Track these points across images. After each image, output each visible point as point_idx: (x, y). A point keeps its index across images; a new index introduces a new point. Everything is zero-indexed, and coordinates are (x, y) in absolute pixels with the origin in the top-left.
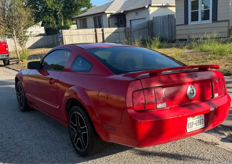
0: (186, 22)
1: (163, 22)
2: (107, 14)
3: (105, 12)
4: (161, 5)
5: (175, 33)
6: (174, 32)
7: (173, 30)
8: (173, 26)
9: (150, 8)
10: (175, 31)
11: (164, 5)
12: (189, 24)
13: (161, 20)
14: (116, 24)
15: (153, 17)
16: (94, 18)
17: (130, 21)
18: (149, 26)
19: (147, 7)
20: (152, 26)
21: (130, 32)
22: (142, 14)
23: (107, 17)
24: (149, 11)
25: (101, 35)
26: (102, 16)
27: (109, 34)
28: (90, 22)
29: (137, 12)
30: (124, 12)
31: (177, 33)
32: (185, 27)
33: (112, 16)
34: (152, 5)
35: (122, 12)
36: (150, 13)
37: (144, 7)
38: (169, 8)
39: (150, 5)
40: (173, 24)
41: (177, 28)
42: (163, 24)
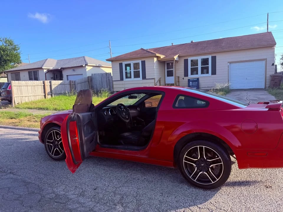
0: (122, 79)
1: (101, 78)
2: (44, 70)
3: (42, 68)
4: (95, 65)
5: (113, 87)
6: (111, 86)
7: (111, 84)
8: (111, 82)
9: (87, 67)
10: (113, 85)
11: (97, 65)
12: (124, 80)
13: (99, 76)
14: (53, 78)
15: (92, 74)
16: (29, 72)
17: (67, 76)
18: (89, 81)
19: (84, 66)
20: (91, 81)
21: (74, 85)
22: (78, 71)
23: (44, 71)
24: (86, 69)
25: (49, 86)
26: (38, 71)
27: (56, 86)
28: (24, 76)
29: (74, 69)
30: (61, 68)
31: (115, 86)
32: (121, 82)
33: (49, 71)
34: (89, 65)
35: (59, 68)
36: (87, 70)
37: (82, 66)
38: (101, 68)
39: (86, 65)
40: (111, 80)
41: (114, 83)
42: (102, 79)
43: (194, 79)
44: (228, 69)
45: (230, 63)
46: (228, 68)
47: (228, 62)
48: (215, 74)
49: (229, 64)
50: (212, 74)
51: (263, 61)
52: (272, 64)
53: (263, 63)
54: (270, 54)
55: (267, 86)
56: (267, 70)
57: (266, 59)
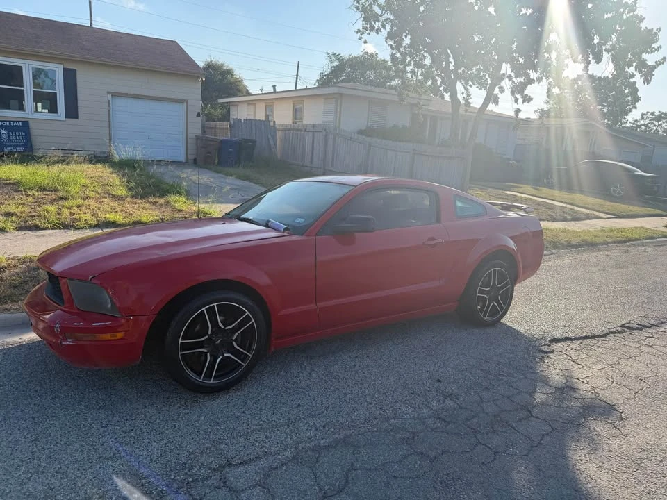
43: (14, 122)
44: (109, 111)
45: (114, 95)
46: (109, 106)
47: (109, 93)
48: (76, 117)
49: (110, 96)
50: (67, 116)
51: (181, 105)
52: (196, 113)
53: (179, 109)
54: (193, 92)
55: (190, 157)
56: (189, 124)
57: (187, 102)
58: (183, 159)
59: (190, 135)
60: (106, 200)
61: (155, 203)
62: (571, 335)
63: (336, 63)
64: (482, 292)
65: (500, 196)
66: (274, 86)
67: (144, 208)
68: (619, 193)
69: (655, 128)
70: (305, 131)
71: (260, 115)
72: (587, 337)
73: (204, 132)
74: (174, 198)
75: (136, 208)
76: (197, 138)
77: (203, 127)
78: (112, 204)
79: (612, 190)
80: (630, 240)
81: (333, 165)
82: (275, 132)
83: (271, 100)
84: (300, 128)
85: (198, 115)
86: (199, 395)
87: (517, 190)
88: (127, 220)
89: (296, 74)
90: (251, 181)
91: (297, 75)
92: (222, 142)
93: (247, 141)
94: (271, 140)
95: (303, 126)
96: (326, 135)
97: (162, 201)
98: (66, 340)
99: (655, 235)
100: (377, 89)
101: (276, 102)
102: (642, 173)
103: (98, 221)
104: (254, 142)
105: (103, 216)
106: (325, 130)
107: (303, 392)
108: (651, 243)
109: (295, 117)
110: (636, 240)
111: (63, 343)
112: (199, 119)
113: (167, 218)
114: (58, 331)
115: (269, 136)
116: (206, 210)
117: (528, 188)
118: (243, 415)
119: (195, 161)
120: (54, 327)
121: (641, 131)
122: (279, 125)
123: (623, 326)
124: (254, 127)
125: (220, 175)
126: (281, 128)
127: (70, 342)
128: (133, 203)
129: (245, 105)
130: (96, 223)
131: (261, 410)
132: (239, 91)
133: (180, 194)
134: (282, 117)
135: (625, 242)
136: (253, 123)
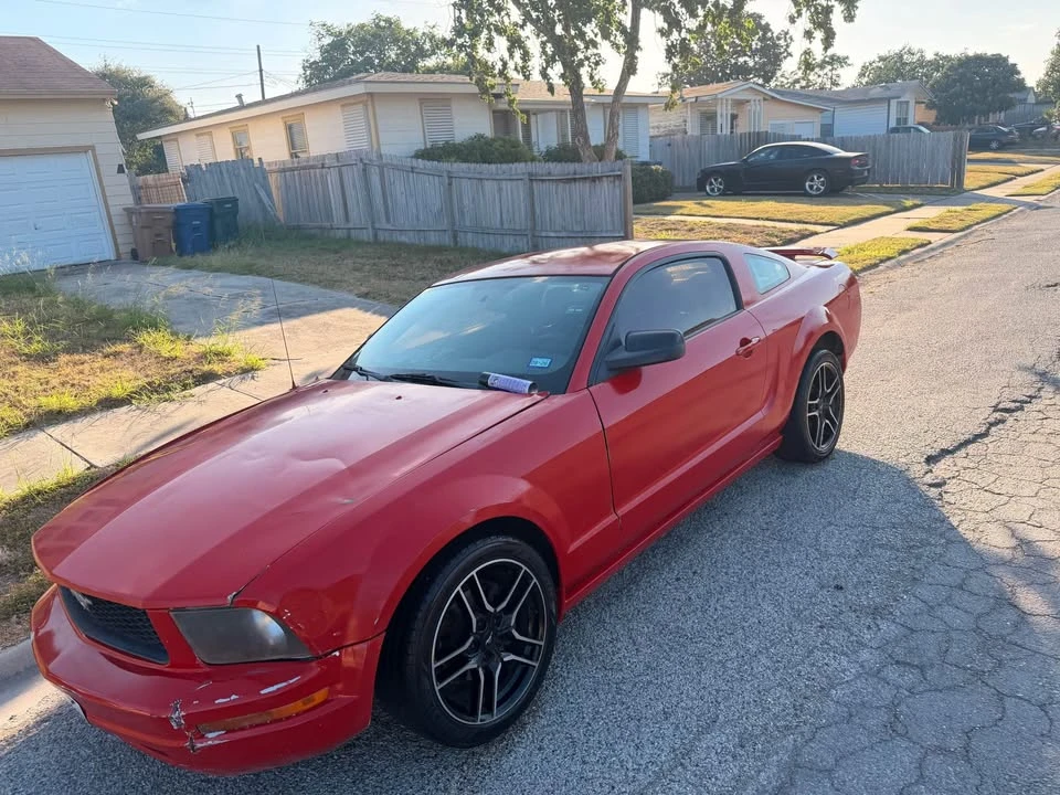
51: (83, 156)
52: (116, 167)
53: (83, 163)
54: (101, 128)
55: (122, 249)
56: (106, 189)
57: (92, 148)
58: (110, 255)
59: (113, 210)
60: (18, 368)
61: (116, 354)
62: (945, 444)
63: (328, 40)
64: (811, 408)
65: (664, 227)
66: (239, 97)
67: (102, 369)
68: (818, 189)
69: (819, 80)
70: (323, 167)
71: (226, 152)
72: (967, 443)
73: (138, 200)
74: (146, 338)
75: (86, 372)
76: (129, 212)
77: (136, 189)
78: (35, 374)
79: (807, 187)
80: (882, 261)
81: (388, 220)
82: (265, 178)
83: (240, 119)
84: (311, 163)
85: (121, 170)
86: (476, 749)
87: (680, 211)
88: (84, 401)
89: (258, 68)
90: (259, 274)
91: (261, 71)
92: (177, 210)
93: (221, 202)
94: (263, 194)
95: (315, 158)
96: (364, 170)
97: (125, 347)
98: (203, 736)
99: (908, 247)
100: (408, 77)
101: (250, 124)
102: (843, 154)
103: (29, 415)
104: (234, 201)
105: (33, 403)
106: (361, 160)
107: (650, 682)
108: (909, 259)
109: (292, 144)
110: (889, 259)
111: (199, 745)
112: (124, 178)
113: (157, 380)
114: (178, 724)
115: (257, 186)
116: (220, 348)
117: (690, 205)
118: (587, 767)
119: (135, 255)
120: (167, 720)
121: (802, 87)
122: (269, 164)
123: (996, 409)
124: (225, 175)
125: (195, 272)
126: (274, 167)
127: (213, 737)
128: (75, 364)
129: (193, 139)
130: (26, 420)
131: (610, 746)
132: (171, 112)
133: (155, 326)
134: (269, 147)
135: (876, 265)
136: (224, 169)
